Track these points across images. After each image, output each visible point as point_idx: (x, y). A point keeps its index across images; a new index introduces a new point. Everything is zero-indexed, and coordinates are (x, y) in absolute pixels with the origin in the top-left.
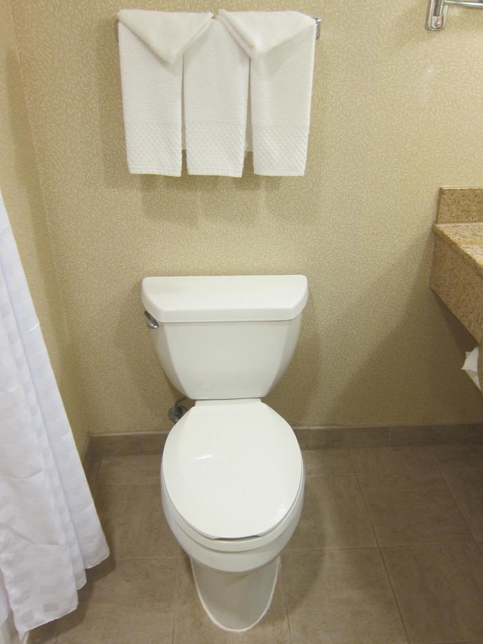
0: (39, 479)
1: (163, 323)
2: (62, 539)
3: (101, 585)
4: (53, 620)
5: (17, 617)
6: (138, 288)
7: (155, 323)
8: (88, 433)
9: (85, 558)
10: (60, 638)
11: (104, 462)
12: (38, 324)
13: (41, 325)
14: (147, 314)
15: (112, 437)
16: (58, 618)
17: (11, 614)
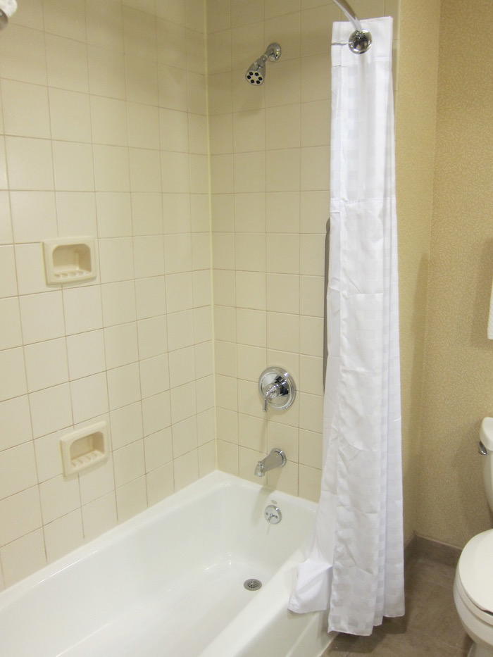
0: (373, 517)
1: (491, 451)
2: (376, 572)
3: (392, 639)
4: (351, 633)
5: (331, 614)
6: (478, 425)
7: (485, 451)
8: (414, 532)
9: (386, 606)
10: (351, 654)
11: (420, 561)
12: (400, 419)
13: (402, 419)
14: (481, 445)
15: (432, 542)
16: (355, 634)
17: (329, 608)
